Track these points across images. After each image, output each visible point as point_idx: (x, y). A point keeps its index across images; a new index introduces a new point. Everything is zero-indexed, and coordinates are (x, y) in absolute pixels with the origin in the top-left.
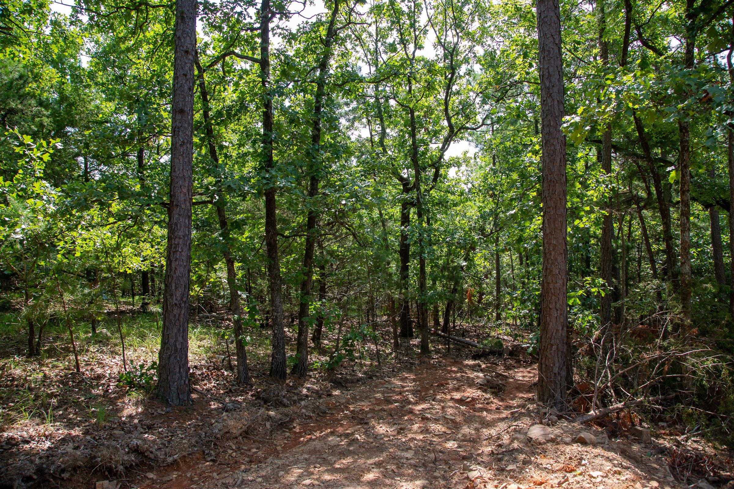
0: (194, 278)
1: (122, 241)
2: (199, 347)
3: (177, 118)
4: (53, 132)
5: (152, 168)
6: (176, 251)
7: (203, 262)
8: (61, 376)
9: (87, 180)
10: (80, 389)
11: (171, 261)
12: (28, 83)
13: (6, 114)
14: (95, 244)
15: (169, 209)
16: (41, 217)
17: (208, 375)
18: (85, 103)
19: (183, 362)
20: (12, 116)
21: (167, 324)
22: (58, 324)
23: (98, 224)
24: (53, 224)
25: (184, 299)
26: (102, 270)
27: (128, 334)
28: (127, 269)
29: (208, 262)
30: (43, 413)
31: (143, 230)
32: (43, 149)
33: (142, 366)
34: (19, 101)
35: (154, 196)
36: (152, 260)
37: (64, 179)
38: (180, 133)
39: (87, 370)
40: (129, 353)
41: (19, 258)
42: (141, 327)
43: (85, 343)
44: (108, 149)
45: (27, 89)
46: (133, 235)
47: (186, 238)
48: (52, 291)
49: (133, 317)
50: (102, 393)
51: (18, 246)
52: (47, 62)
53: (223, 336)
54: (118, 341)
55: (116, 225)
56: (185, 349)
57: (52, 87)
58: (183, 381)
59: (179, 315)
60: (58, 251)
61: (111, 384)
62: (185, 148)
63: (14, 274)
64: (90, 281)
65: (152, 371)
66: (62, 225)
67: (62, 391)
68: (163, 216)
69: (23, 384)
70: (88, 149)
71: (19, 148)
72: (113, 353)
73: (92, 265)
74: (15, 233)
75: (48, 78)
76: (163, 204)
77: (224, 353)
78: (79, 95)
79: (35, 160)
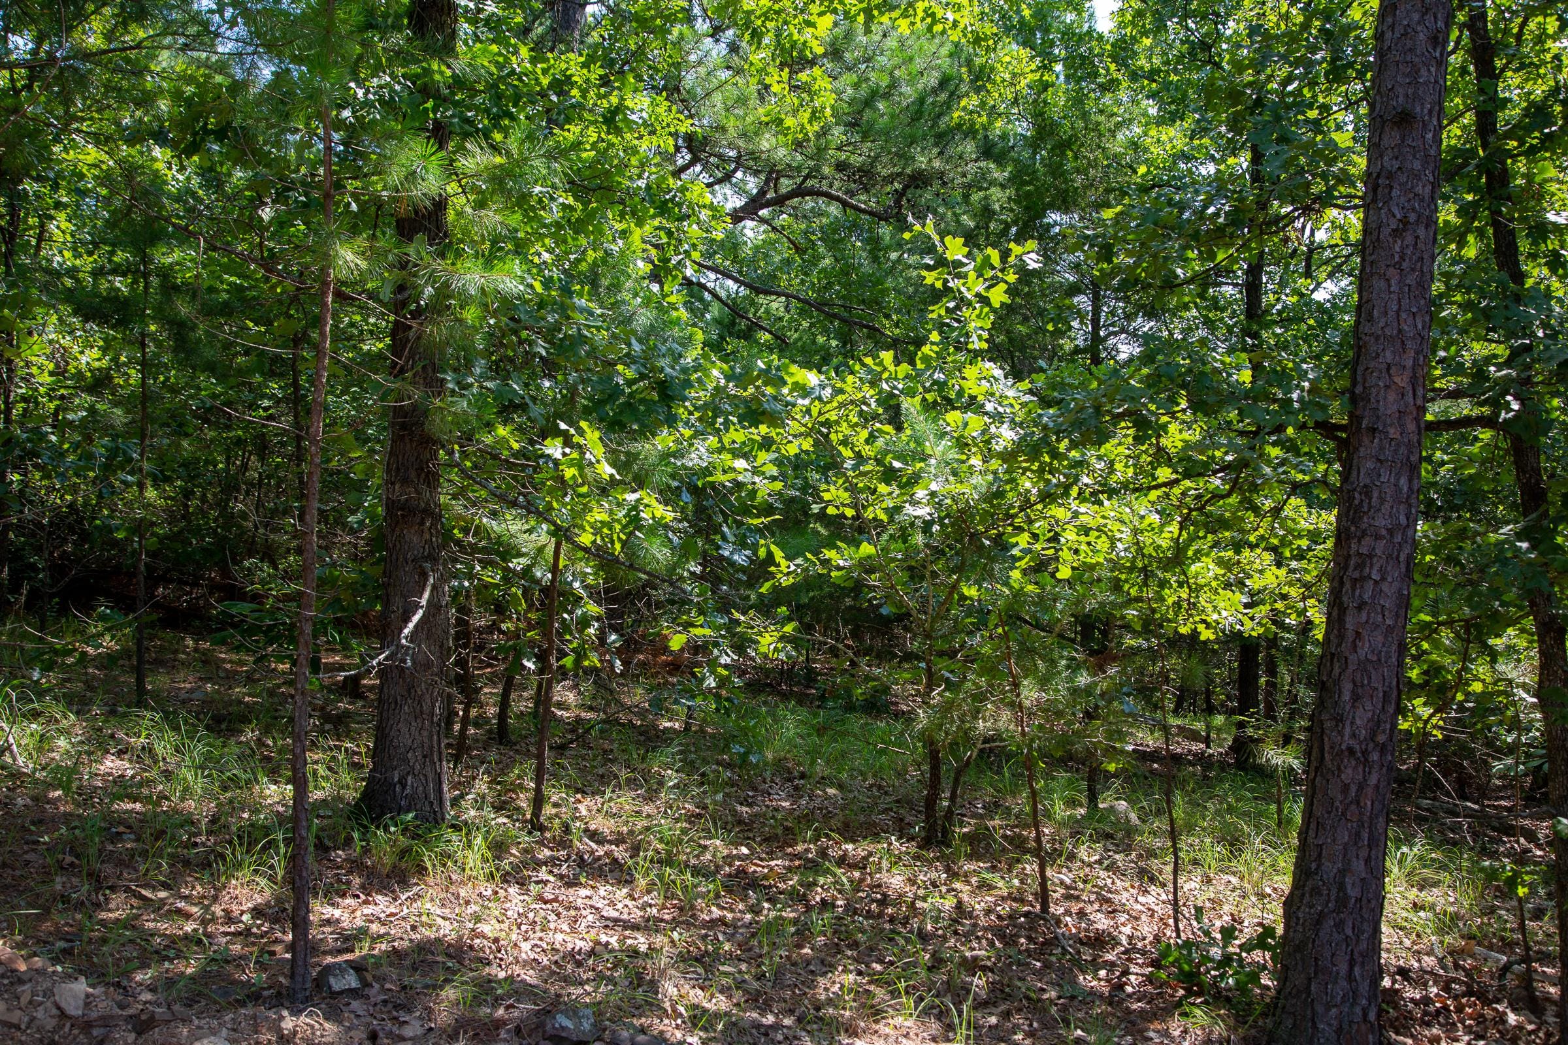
0: (1414, 674)
1: (1191, 540)
2: (1416, 907)
3: (1386, 142)
4: (1014, 229)
5: (1288, 319)
6: (1364, 579)
7: (1450, 623)
8: (999, 917)
9: (1097, 361)
10: (1047, 966)
11: (1343, 611)
12: (960, 98)
13: (906, 187)
14: (1113, 547)
15: (1343, 445)
16: (976, 461)
17: (1446, 1008)
18: (1101, 135)
19: (1363, 946)
20: (919, 191)
21: (1318, 811)
22: (1000, 767)
23: (1125, 485)
24: (1008, 482)
25: (1381, 738)
26: (1127, 627)
27: (1190, 829)
28: (1201, 628)
29: (1468, 624)
30: (948, 1010)
31: (1256, 510)
32: (989, 274)
33: (1228, 933)
34: (935, 151)
35: (1301, 400)
36: (1279, 605)
37: (1035, 359)
38: (1395, 193)
39: (1068, 913)
40: (1190, 884)
41: (915, 573)
42: (1231, 809)
43: (1066, 832)
44: (1166, 259)
45: (956, 115)
46: (1224, 524)
47: (1398, 538)
48: (991, 669)
49: (1206, 777)
50: (1106, 990)
51: (919, 539)
52: (1008, 30)
53: (1512, 882)
54: (1158, 843)
55: (1177, 491)
56: (1374, 902)
57: (1015, 102)
58: (1358, 1010)
59: (1361, 787)
60: (1015, 559)
61: (1134, 969)
62: (1409, 239)
63: (903, 617)
64: (1092, 653)
65: (1258, 956)
66: (1028, 485)
67: (999, 958)
68: (1322, 467)
69: (907, 918)
70: (1110, 262)
71: (934, 274)
72: (1146, 877)
73: (1102, 604)
74: (915, 503)
75: (1007, 76)
76: (1326, 428)
77: (1507, 946)
78: (1085, 116)
79: (970, 304)
